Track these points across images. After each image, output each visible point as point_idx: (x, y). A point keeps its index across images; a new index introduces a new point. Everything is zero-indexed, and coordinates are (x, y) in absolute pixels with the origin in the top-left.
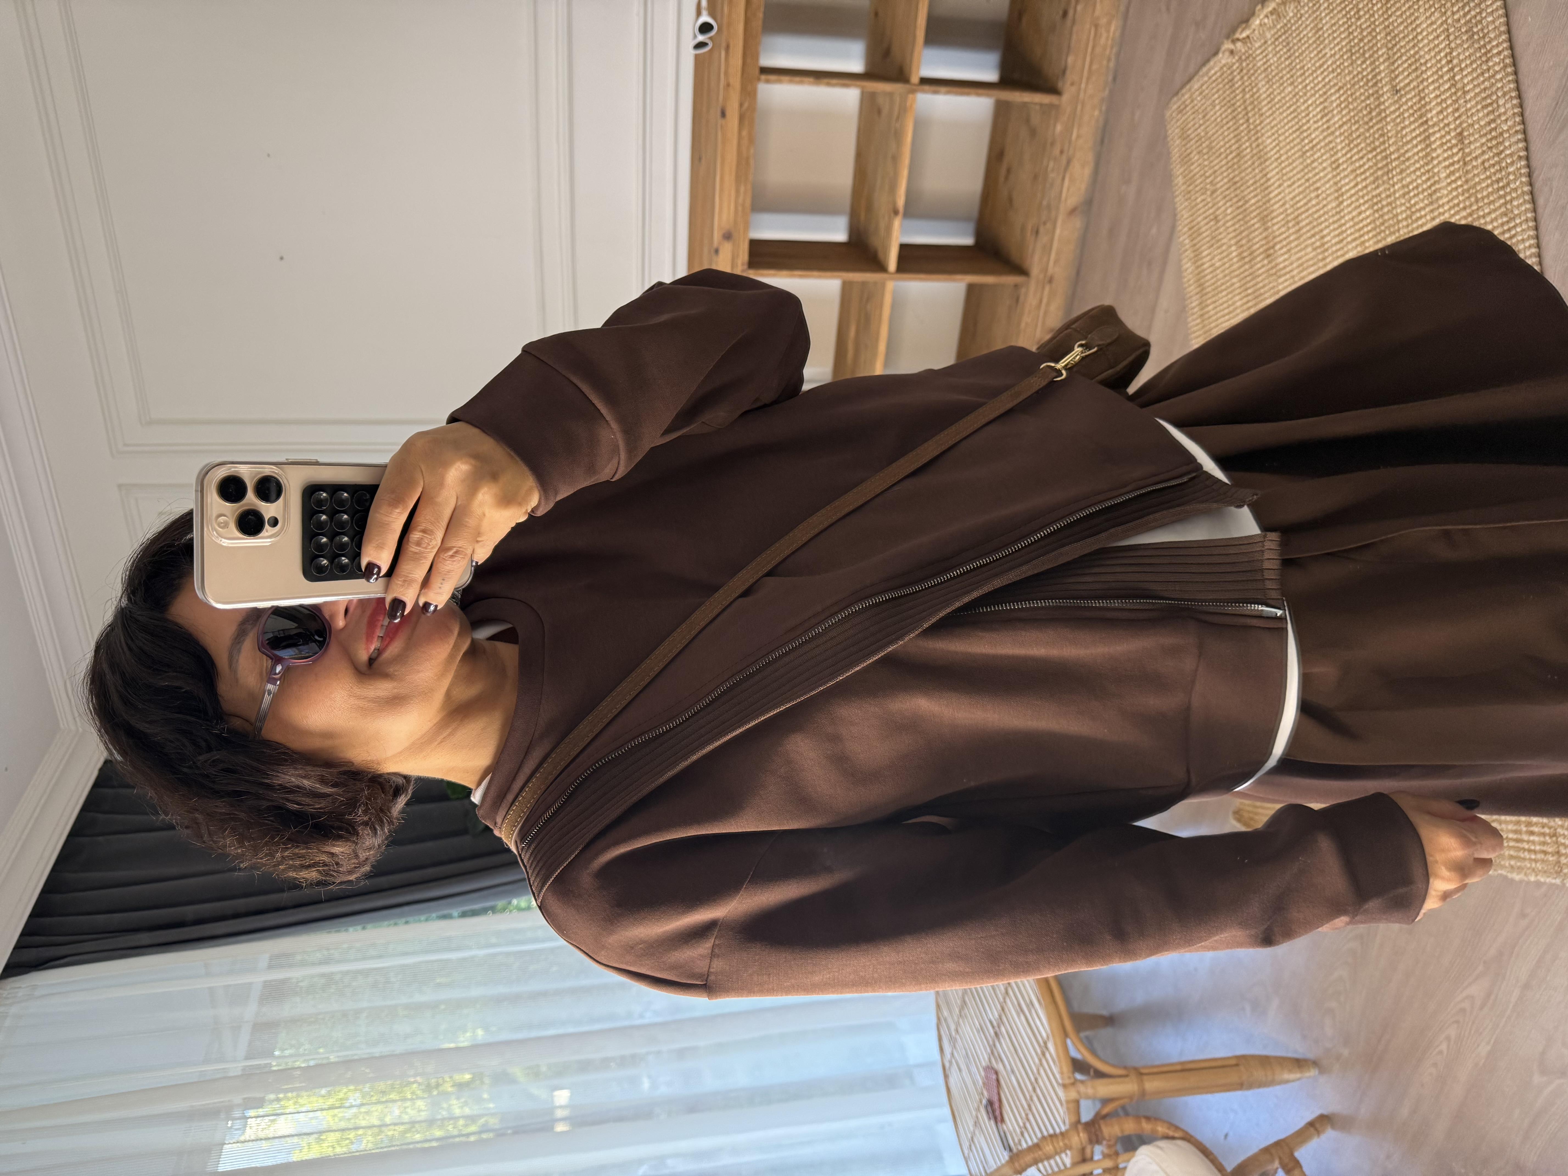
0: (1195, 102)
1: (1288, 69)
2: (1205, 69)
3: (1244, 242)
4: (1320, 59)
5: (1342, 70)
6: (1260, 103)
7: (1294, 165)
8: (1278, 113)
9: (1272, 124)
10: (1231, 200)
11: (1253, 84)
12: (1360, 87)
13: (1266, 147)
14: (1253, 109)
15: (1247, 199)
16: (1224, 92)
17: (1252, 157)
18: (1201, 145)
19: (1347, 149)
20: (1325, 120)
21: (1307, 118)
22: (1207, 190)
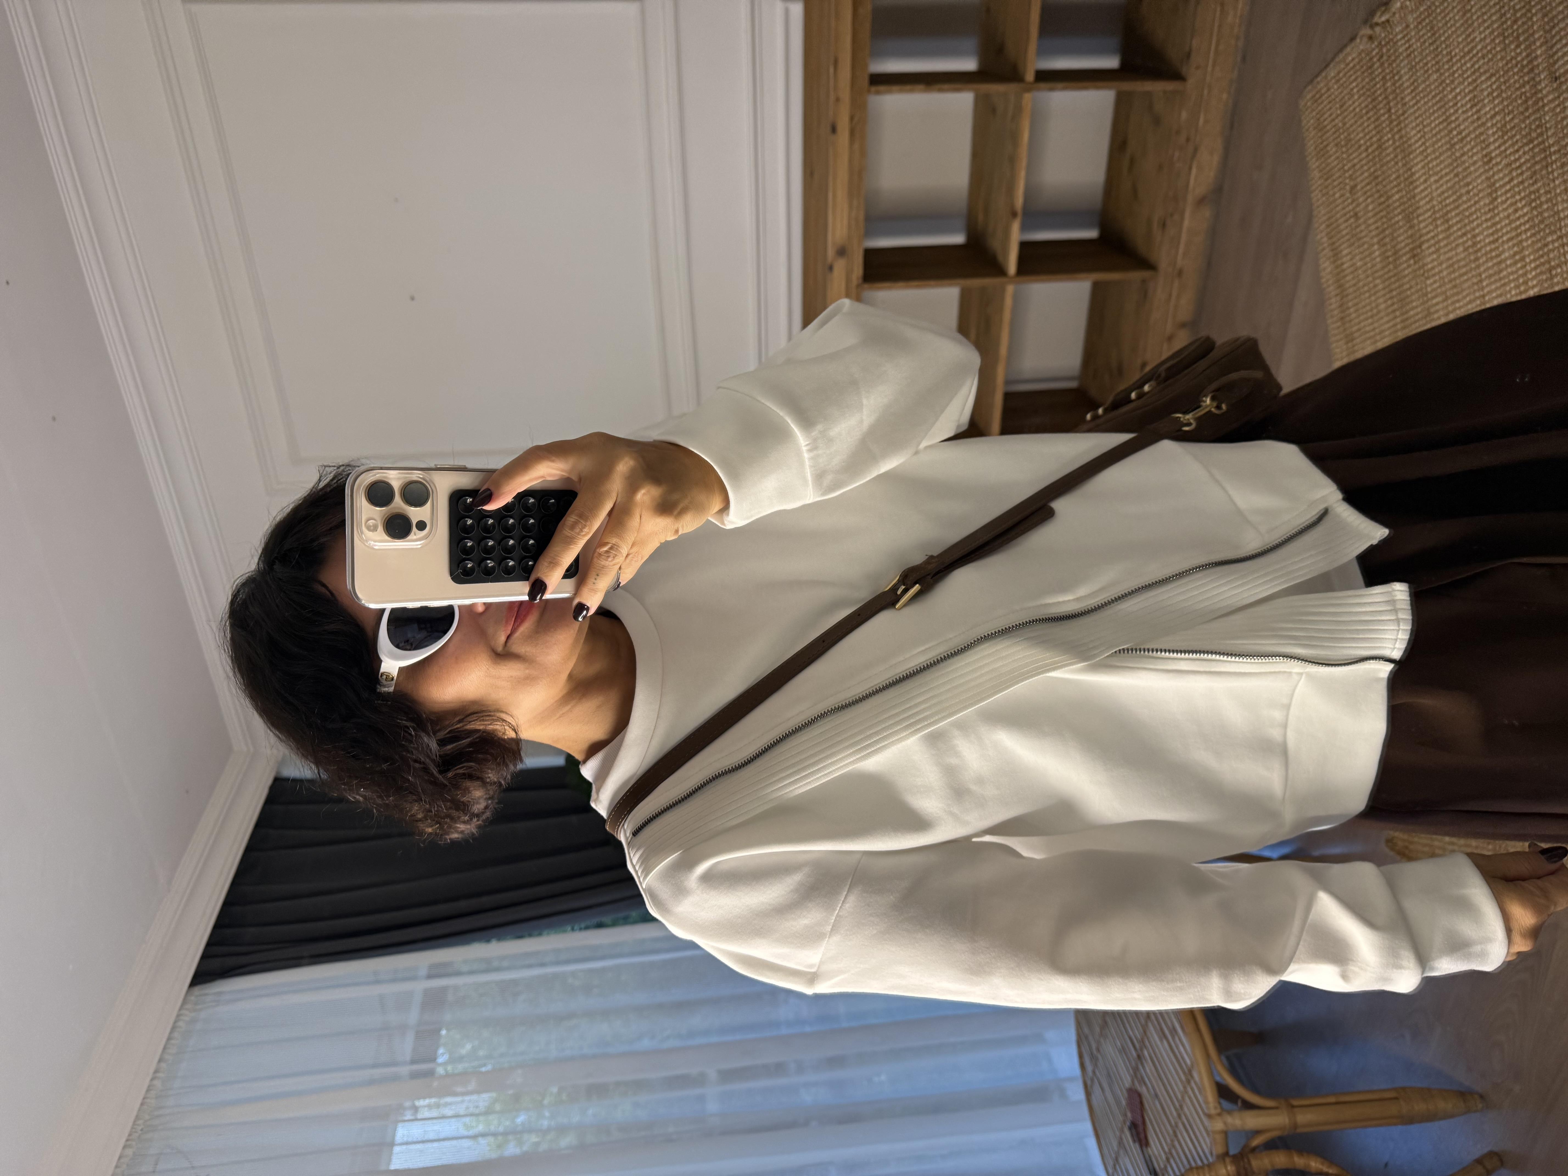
0: (1332, 90)
1: (1433, 56)
2: (1341, 56)
3: (1387, 240)
4: (1468, 44)
5: (1494, 56)
6: (1403, 91)
7: (1442, 158)
8: (1422, 102)
9: (1417, 115)
10: (1372, 195)
11: (1395, 72)
12: (1514, 74)
13: (1410, 139)
14: (1395, 98)
15: (1390, 194)
16: (1363, 80)
17: (1395, 150)
18: (1338, 137)
19: (1500, 141)
20: (1474, 110)
21: (1456, 108)
22: (1346, 184)
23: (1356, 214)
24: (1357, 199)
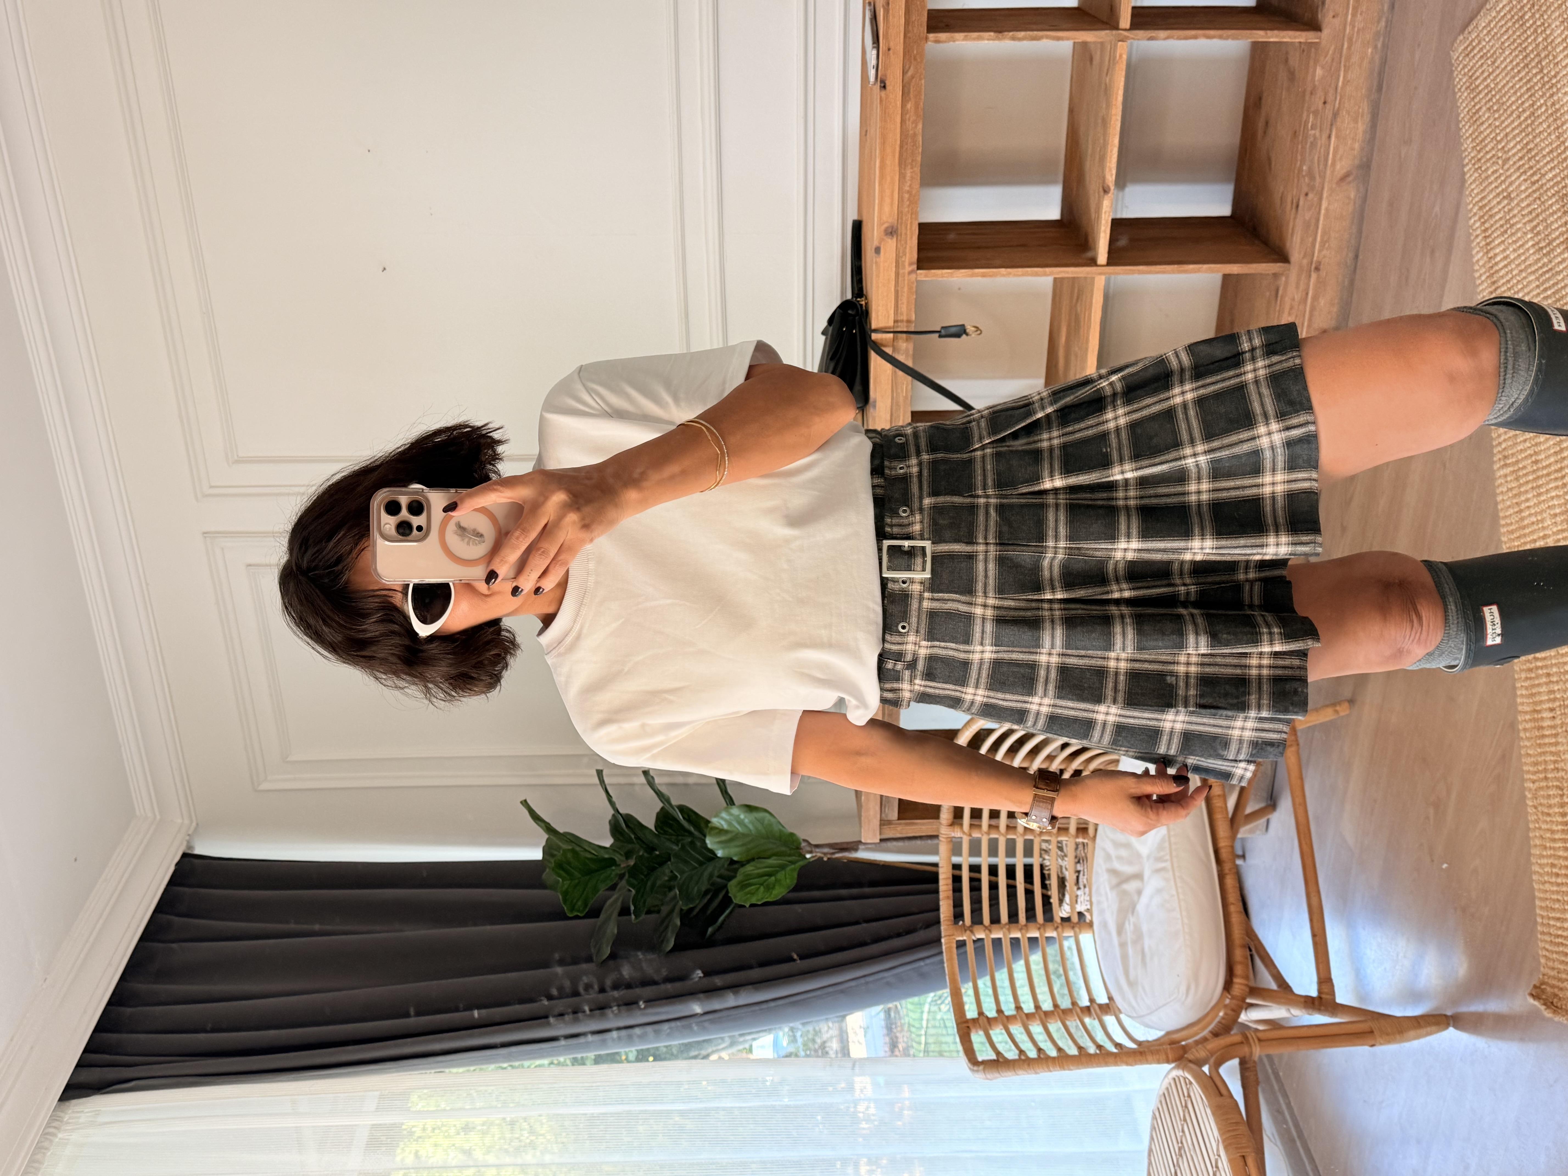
0: (1483, 43)
2: (1491, 2)
17: (1547, 118)
18: (1490, 99)
22: (1498, 158)
23: (1509, 194)
24: (1510, 176)
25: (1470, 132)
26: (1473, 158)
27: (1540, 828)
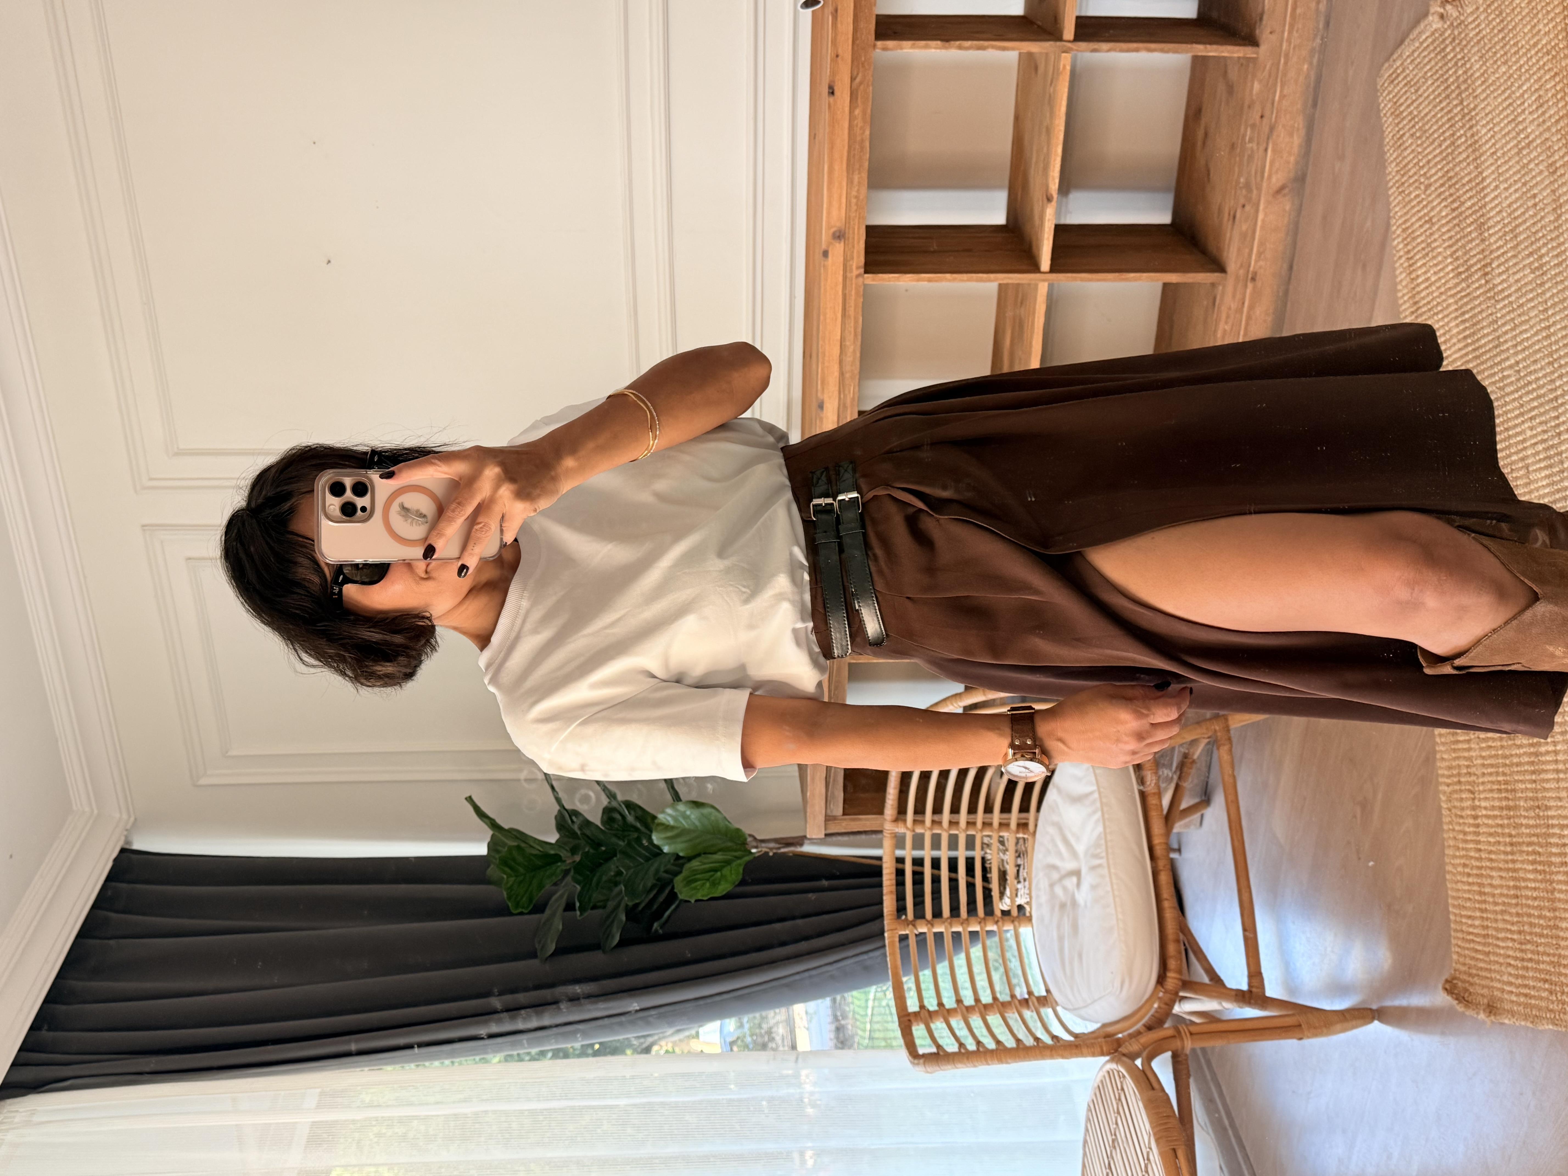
0: (1408, 72)
2: (1415, 33)
5: (1558, 53)
6: (1473, 82)
8: (1492, 96)
9: (1487, 111)
10: (1445, 199)
15: (1462, 199)
17: (1467, 148)
18: (1414, 126)
22: (1421, 183)
23: (1431, 219)
24: (1432, 201)
25: (1394, 156)
26: (1397, 181)
27: (1454, 830)
